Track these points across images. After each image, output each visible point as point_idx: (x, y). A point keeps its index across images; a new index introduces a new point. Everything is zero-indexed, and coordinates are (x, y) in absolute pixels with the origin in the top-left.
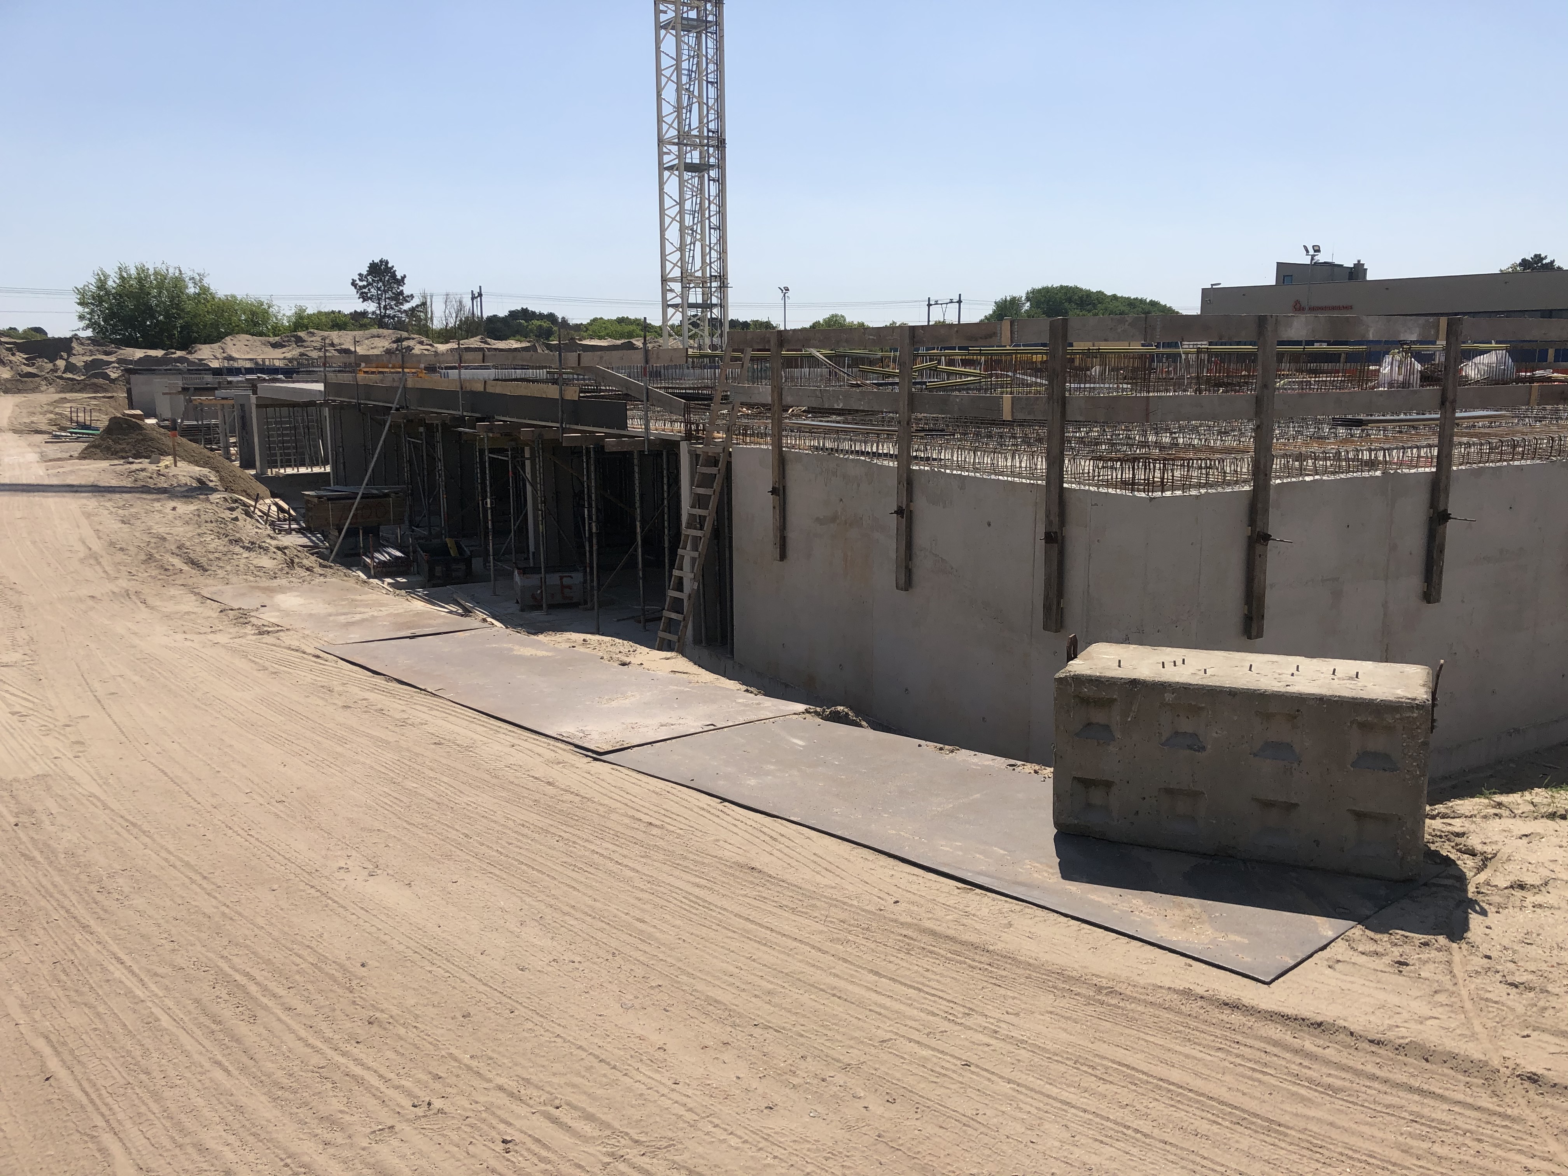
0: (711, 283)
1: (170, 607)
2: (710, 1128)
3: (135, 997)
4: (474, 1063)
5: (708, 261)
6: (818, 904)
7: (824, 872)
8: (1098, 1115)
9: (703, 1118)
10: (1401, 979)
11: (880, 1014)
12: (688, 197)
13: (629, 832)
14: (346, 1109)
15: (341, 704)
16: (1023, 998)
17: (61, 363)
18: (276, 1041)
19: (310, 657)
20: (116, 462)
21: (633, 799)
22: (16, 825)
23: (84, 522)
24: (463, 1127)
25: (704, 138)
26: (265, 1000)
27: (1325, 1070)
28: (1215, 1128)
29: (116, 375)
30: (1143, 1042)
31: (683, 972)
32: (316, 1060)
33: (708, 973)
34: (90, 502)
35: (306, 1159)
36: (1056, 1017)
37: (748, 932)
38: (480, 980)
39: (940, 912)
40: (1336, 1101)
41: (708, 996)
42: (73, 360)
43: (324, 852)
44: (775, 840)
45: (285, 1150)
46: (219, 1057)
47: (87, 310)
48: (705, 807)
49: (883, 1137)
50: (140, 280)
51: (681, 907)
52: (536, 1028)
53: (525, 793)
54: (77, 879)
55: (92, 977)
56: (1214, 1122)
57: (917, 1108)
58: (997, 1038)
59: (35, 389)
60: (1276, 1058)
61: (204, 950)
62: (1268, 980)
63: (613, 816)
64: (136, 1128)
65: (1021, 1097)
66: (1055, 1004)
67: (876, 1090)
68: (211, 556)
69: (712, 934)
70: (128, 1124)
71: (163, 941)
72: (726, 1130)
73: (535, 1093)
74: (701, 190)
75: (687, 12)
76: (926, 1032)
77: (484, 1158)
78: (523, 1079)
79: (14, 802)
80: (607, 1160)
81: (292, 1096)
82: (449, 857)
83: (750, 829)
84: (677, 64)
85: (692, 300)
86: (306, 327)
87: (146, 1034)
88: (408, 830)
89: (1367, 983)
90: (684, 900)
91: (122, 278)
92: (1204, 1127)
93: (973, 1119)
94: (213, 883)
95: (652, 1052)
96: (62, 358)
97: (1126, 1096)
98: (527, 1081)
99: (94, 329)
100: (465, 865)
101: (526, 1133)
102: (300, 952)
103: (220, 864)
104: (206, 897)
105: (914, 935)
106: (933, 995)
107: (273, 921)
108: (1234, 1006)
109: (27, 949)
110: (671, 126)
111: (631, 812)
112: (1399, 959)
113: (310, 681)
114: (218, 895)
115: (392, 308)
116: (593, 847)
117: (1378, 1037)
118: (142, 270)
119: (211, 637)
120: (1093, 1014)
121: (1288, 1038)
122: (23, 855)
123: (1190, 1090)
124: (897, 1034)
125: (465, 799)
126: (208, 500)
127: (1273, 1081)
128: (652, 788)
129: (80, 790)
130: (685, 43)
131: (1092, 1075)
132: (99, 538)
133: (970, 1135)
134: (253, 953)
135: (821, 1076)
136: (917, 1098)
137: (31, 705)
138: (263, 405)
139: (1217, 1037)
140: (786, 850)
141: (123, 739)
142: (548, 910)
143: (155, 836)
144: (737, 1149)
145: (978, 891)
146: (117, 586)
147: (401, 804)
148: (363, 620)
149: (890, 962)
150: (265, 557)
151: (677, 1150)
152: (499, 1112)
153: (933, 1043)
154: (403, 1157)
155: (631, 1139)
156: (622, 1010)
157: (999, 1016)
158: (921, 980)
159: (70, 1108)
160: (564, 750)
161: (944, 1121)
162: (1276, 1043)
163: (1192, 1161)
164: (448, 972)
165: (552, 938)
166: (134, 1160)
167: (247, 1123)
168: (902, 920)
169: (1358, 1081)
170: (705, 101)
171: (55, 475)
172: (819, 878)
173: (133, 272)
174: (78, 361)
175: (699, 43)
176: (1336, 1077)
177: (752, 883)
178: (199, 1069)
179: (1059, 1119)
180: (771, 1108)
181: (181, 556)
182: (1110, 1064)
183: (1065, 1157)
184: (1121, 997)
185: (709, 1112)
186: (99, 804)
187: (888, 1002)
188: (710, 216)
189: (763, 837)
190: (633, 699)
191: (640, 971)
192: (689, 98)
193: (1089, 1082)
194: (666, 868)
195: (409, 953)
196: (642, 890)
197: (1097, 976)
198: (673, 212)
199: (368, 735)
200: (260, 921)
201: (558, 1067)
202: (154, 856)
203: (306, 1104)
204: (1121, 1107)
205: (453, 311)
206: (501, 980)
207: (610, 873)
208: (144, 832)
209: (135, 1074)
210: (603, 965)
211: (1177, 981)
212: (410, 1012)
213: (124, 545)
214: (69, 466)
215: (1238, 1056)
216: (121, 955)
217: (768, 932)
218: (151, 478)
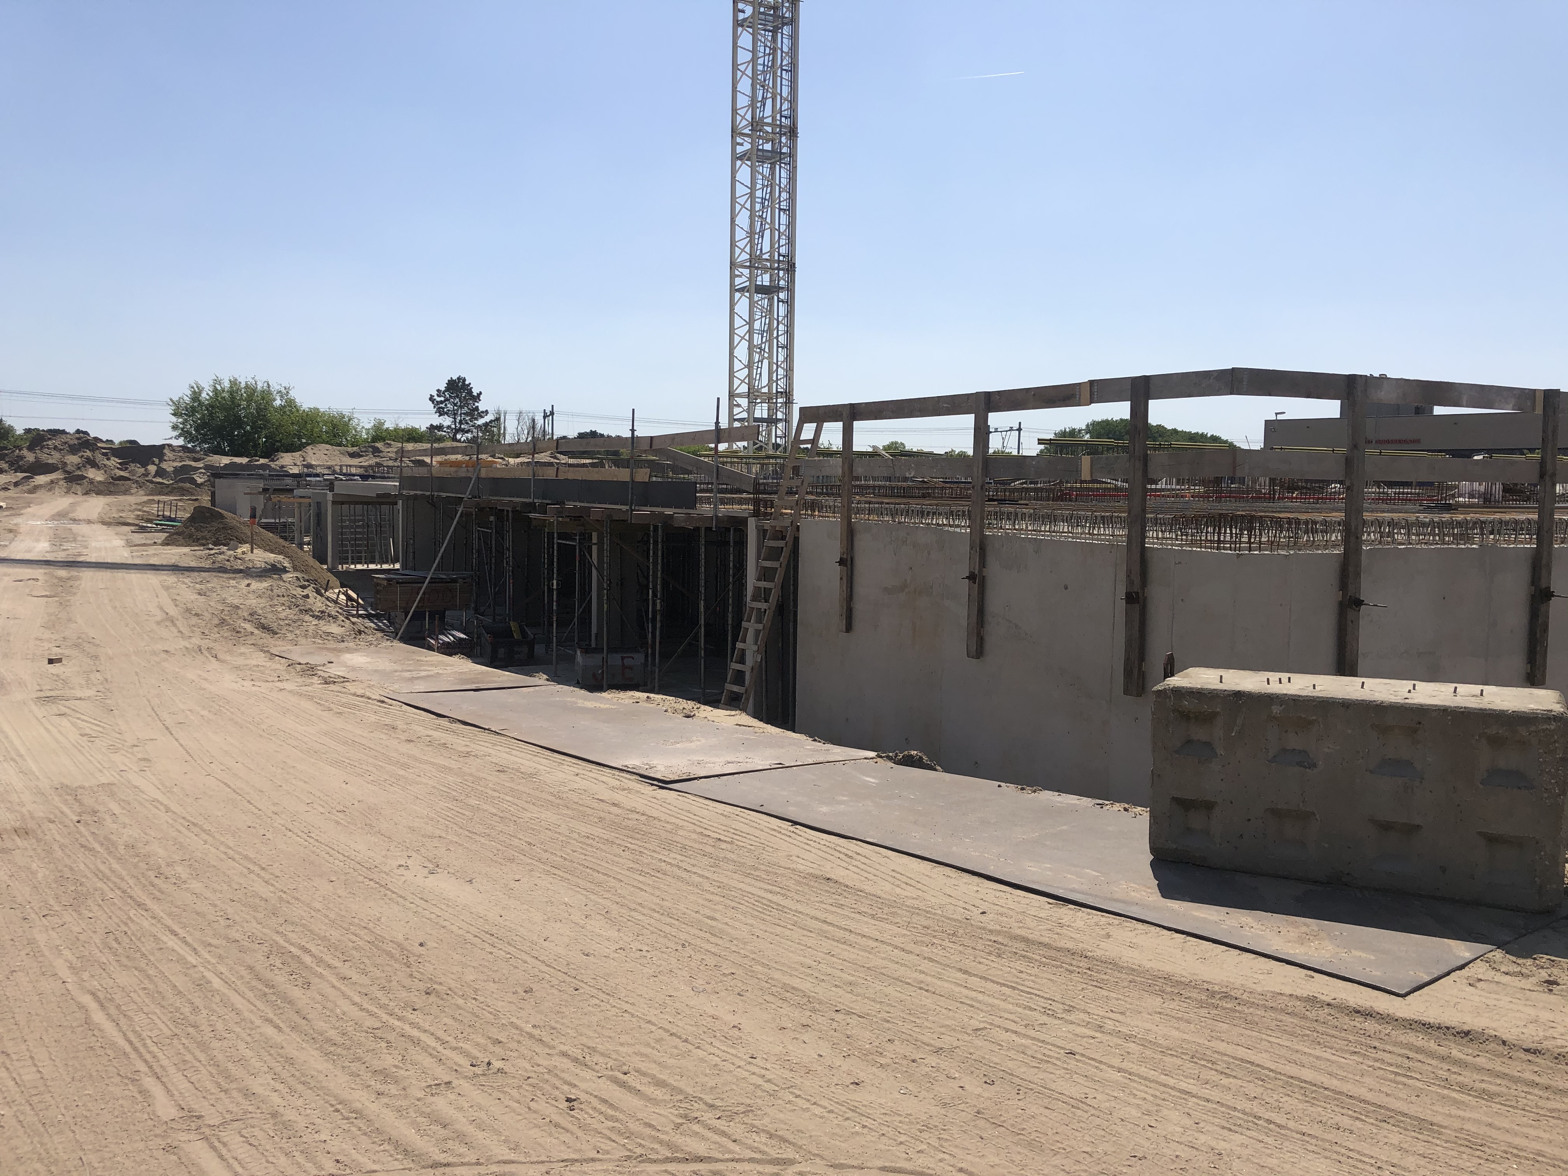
0: (777, 399)
1: (240, 661)
2: (791, 1098)
3: (187, 962)
4: (536, 1032)
5: (775, 378)
6: (899, 912)
7: (903, 886)
8: (1223, 1105)
9: (784, 1089)
10: (1552, 998)
11: (972, 1006)
12: (757, 317)
13: (696, 846)
14: (401, 1065)
15: (404, 738)
16: (1127, 999)
17: (152, 468)
18: (329, 1005)
19: (375, 702)
20: (197, 548)
21: (701, 820)
22: (78, 822)
23: (163, 594)
24: (524, 1086)
25: (775, 261)
26: (319, 970)
27: (1476, 1076)
28: (1358, 1123)
29: (202, 480)
30: (1266, 1043)
31: (758, 962)
32: (370, 1022)
33: (784, 964)
34: (170, 579)
35: (358, 1105)
36: (1165, 1017)
37: (825, 932)
38: (543, 962)
39: (1032, 924)
40: (1493, 1105)
41: (785, 984)
42: (164, 465)
43: (384, 853)
44: (851, 857)
45: (336, 1097)
46: (271, 1015)
47: (180, 420)
48: (776, 828)
49: (983, 1113)
50: (231, 393)
51: (753, 909)
52: (602, 1004)
53: (589, 811)
54: (136, 866)
55: (144, 946)
56: (1357, 1118)
57: (1019, 1090)
58: (1103, 1032)
59: (126, 492)
60: (1420, 1064)
61: (259, 927)
62: (1403, 992)
63: (681, 832)
64: (180, 1073)
65: (1135, 1085)
66: (1164, 1005)
67: (972, 1073)
68: (281, 623)
69: (788, 933)
70: (172, 1070)
71: (219, 918)
72: (808, 1100)
73: (601, 1060)
74: (770, 311)
75: (763, 144)
76: (1023, 1023)
77: (547, 1113)
78: (589, 1048)
79: (78, 804)
80: (680, 1121)
81: (344, 1052)
82: (512, 860)
83: (824, 848)
84: (751, 193)
85: (758, 414)
86: (383, 439)
87: (196, 994)
88: (470, 838)
89: (1514, 1000)
90: (756, 903)
91: (215, 390)
92: (1346, 1122)
93: (1082, 1102)
94: (272, 874)
95: (726, 1030)
96: (153, 463)
97: (1253, 1089)
98: (594, 1049)
99: (186, 438)
100: (528, 867)
101: (591, 1094)
102: (357, 932)
103: (278, 858)
104: (264, 884)
105: (1005, 941)
106: (1029, 993)
107: (331, 906)
108: (1368, 1014)
109: (80, 922)
110: (743, 250)
111: (699, 830)
112: (1548, 978)
113: (374, 720)
114: (276, 884)
115: (467, 423)
116: (660, 857)
117: (1533, 1046)
118: (234, 383)
119: (279, 684)
120: (1207, 1015)
121: (1432, 1045)
122: (82, 846)
123: (1326, 1089)
124: (991, 1024)
125: (529, 815)
126: (281, 579)
127: (1419, 1084)
128: (720, 812)
129: (144, 796)
130: (759, 173)
131: (1211, 1069)
132: (176, 606)
133: (1079, 1116)
134: (309, 931)
135: (910, 1058)
136: (1017, 1081)
137: (101, 729)
138: (338, 502)
139: (1350, 1042)
140: (863, 866)
141: (189, 758)
142: (615, 906)
143: (216, 835)
144: (821, 1117)
145: (1071, 906)
146: (190, 643)
147: (464, 817)
148: (428, 676)
149: (980, 963)
150: (335, 625)
151: (756, 1115)
152: (563, 1075)
153: (1032, 1033)
154: (460, 1109)
155: (706, 1103)
156: (692, 993)
157: (1102, 1013)
158: (1015, 979)
159: (112, 1055)
160: (630, 779)
161: (1050, 1102)
162: (1419, 1050)
163: (1336, 1152)
164: (509, 953)
165: (619, 930)
166: (175, 1101)
167: (297, 1073)
168: (991, 928)
169: (1515, 1087)
170: (777, 227)
171: (138, 557)
172: (898, 890)
173: (227, 384)
174: (168, 466)
175: (773, 173)
176: (1490, 1083)
177: (827, 891)
178: (249, 1025)
179: (1178, 1107)
180: (857, 1084)
181: (252, 621)
182: (1232, 1060)
183: (1191, 1142)
184: (1237, 1001)
185: (789, 1084)
186: (162, 808)
187: (980, 997)
188: (778, 336)
189: (838, 855)
190: (698, 743)
191: (711, 961)
192: (761, 224)
193: (1212, 1076)
194: (736, 876)
195: (469, 936)
196: (713, 893)
197: (1208, 982)
198: (742, 331)
199: (432, 763)
200: (318, 906)
201: (624, 1038)
202: (213, 850)
203: (359, 1059)
204: (1248, 1099)
205: (525, 427)
206: (565, 963)
207: (679, 878)
208: (204, 831)
209: (183, 1027)
210: (672, 954)
211: (1298, 990)
212: (469, 986)
213: (200, 612)
214: (152, 550)
215: (1377, 1060)
216: (176, 928)
217: (848, 933)
218: (228, 561)
